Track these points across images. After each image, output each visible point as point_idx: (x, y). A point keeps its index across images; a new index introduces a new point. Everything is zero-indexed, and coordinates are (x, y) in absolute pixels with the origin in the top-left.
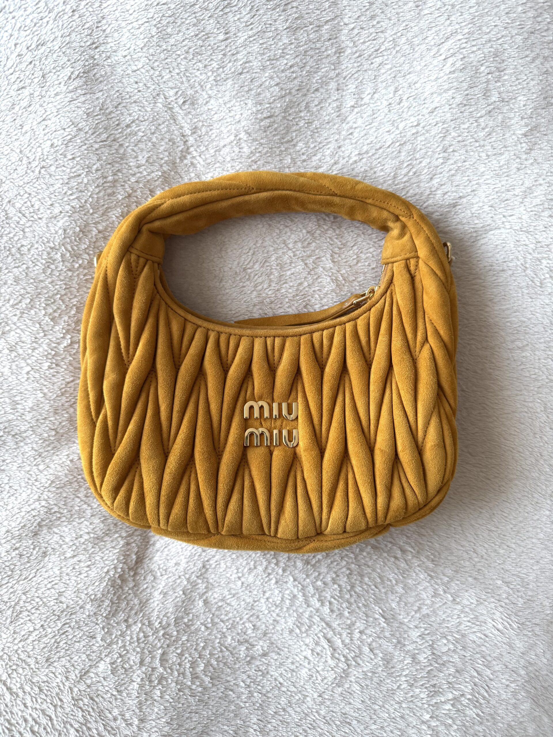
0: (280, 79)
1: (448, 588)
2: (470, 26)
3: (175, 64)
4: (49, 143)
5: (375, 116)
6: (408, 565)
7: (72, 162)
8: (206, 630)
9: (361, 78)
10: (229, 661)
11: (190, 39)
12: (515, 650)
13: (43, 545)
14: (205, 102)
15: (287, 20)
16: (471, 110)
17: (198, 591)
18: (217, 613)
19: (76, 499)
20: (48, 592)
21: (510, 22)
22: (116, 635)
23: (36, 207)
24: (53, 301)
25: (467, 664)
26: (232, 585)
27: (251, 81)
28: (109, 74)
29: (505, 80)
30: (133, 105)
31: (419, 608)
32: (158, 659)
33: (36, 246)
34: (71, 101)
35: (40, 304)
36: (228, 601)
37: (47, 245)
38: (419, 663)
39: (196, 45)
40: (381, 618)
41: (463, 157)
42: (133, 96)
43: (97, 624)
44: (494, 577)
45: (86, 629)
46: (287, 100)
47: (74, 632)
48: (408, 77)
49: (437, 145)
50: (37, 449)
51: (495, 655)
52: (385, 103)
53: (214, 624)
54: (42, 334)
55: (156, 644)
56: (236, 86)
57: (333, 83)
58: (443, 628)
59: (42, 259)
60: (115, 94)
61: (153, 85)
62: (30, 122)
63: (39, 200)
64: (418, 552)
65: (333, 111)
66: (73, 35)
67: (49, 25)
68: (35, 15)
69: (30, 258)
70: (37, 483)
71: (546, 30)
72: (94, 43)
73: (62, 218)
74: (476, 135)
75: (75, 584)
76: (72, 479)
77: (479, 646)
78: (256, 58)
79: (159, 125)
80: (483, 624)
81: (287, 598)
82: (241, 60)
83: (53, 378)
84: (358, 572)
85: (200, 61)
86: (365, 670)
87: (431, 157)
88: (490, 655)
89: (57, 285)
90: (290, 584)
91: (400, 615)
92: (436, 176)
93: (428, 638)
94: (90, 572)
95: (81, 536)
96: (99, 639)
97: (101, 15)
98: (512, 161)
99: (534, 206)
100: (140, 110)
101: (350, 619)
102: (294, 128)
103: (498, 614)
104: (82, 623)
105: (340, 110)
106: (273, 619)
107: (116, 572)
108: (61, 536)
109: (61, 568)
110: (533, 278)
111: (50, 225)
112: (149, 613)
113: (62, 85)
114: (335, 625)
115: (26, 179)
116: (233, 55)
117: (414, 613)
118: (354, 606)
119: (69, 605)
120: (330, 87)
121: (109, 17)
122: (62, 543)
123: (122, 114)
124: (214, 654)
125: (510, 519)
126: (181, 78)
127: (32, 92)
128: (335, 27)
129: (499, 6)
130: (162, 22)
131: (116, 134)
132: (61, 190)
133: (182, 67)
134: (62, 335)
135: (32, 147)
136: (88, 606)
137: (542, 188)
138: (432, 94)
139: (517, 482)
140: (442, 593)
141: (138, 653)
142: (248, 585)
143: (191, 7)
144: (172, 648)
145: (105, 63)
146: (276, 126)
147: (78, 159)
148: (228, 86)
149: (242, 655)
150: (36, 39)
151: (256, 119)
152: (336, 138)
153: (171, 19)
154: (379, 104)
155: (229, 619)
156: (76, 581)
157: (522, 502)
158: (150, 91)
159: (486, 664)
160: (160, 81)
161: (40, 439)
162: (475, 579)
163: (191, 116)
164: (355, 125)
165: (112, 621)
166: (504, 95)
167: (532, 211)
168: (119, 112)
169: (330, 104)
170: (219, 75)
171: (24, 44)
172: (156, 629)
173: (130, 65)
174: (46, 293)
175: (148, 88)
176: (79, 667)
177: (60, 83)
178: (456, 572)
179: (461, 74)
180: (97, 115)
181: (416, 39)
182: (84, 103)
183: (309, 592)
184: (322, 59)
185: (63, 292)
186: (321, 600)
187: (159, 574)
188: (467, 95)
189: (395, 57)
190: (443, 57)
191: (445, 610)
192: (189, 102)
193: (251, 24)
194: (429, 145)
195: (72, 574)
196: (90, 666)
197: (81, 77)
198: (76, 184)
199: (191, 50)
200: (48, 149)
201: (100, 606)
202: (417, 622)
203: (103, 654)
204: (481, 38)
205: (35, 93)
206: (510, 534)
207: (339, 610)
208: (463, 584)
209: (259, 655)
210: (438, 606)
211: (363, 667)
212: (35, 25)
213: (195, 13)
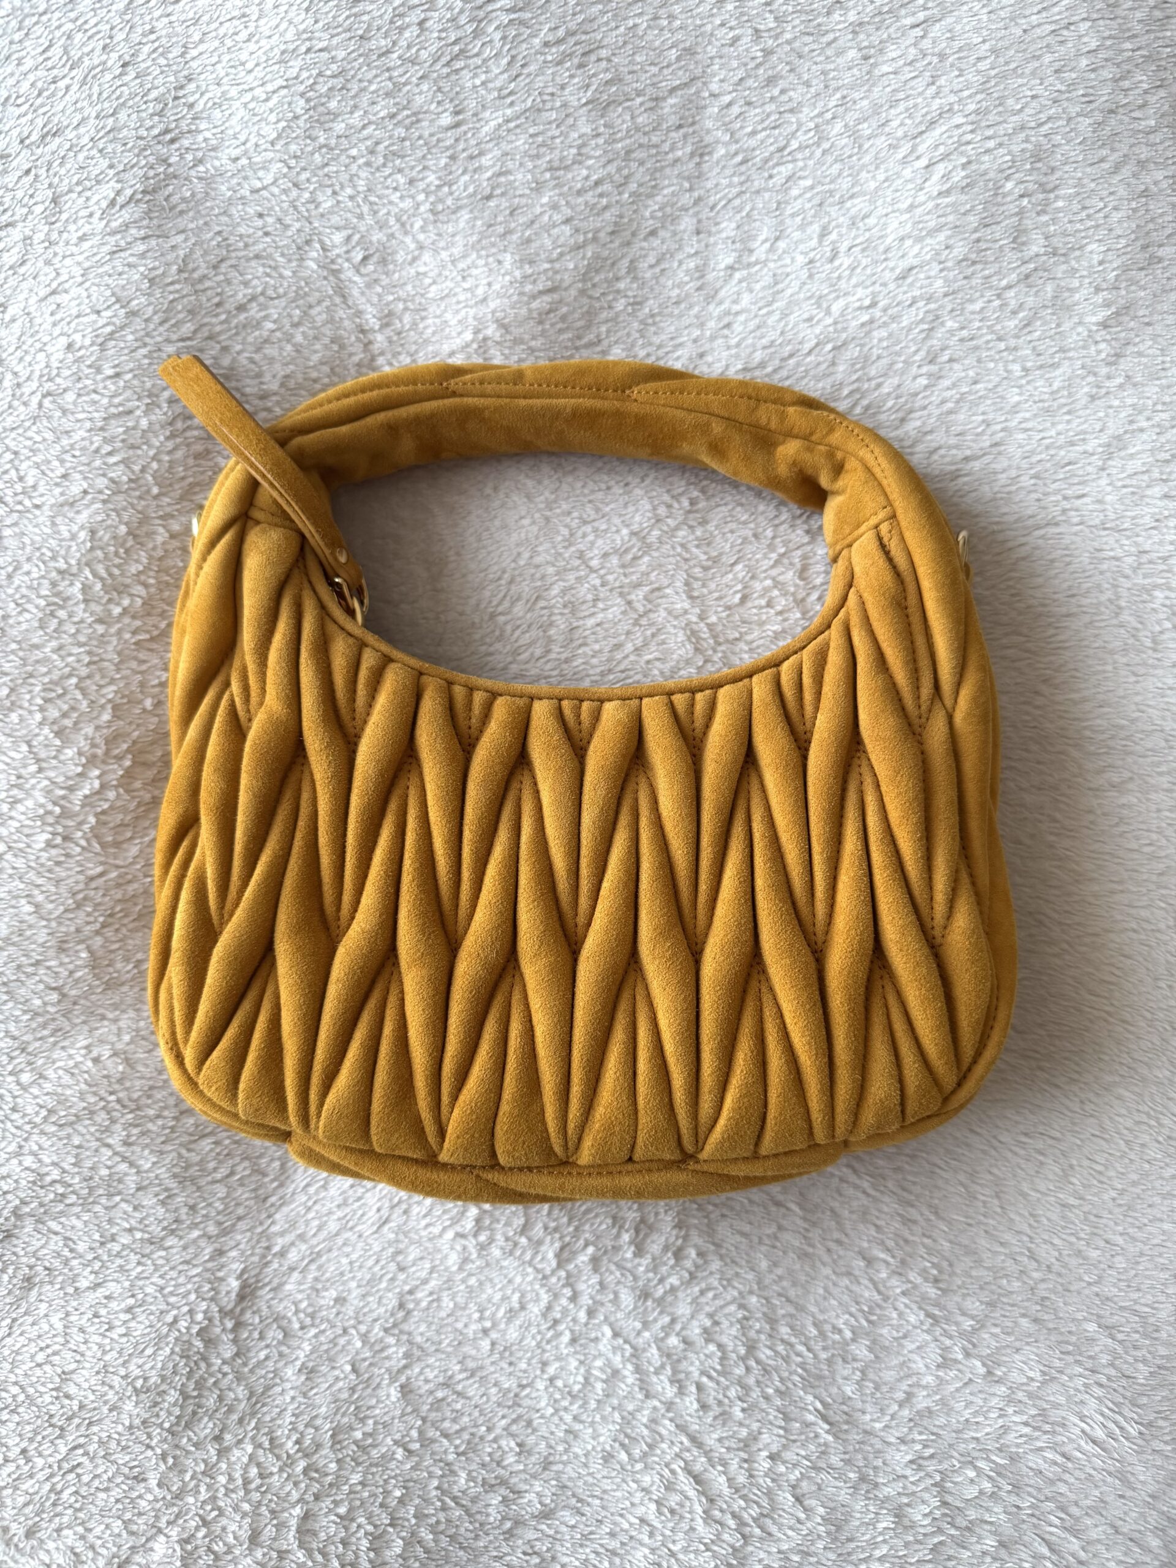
0: (572, 208)
1: (974, 1345)
2: (979, 97)
3: (343, 177)
4: (63, 341)
5: (780, 286)
6: (879, 1292)
7: (114, 383)
8: (407, 1458)
9: (748, 208)
10: (462, 1530)
11: (379, 124)
12: (1134, 1489)
13: (24, 1260)
14: (410, 257)
15: (588, 86)
16: (987, 272)
17: (387, 1364)
18: (433, 1415)
19: (104, 1150)
20: (38, 1372)
21: (1063, 88)
22: (195, 1472)
23: (30, 481)
24: (60, 691)
25: (1024, 1526)
26: (467, 1349)
27: (511, 214)
28: (199, 196)
29: (1058, 210)
30: (253, 263)
31: (909, 1396)
32: (294, 1528)
33: (26, 567)
34: (114, 252)
35: (32, 698)
36: (459, 1388)
37: (52, 564)
38: (913, 1526)
39: (391, 137)
40: (820, 1422)
41: (971, 373)
42: (254, 244)
43: (148, 1447)
44: (1079, 1316)
45: (122, 1458)
46: (589, 254)
47: (96, 1467)
48: (848, 204)
49: (913, 349)
50: (16, 1033)
51: (1088, 1502)
52: (801, 259)
53: (425, 1441)
54: (33, 768)
55: (288, 1494)
56: (479, 223)
57: (687, 219)
58: (965, 1441)
59: (39, 597)
60: (212, 239)
61: (298, 220)
62: (21, 297)
63: (37, 465)
64: (903, 1262)
65: (687, 279)
66: (122, 116)
67: (71, 92)
68: (40, 73)
69: (11, 596)
70: (15, 1116)
71: (1140, 107)
72: (167, 131)
73: (87, 506)
74: (998, 327)
75: (99, 1354)
76: (95, 1104)
77: (1052, 1482)
78: (521, 164)
79: (310, 307)
80: (1059, 1429)
81: (597, 1378)
82: (487, 169)
83: (57, 869)
84: (764, 1314)
85: (400, 171)
86: (785, 1547)
87: (902, 374)
88: (1076, 1504)
89: (70, 655)
90: (605, 1345)
91: (864, 1413)
92: (912, 415)
93: (931, 1466)
94: (133, 1324)
95: (113, 1239)
96: (153, 1483)
97: (186, 73)
98: (1078, 381)
99: (1130, 476)
100: (268, 275)
101: (748, 1426)
102: (604, 315)
103: (1093, 1403)
104: (113, 1445)
105: (702, 276)
106: (564, 1427)
107: (193, 1321)
108: (66, 1239)
109: (67, 1314)
110: (1137, 629)
111: (59, 520)
112: (273, 1420)
113: (95, 219)
114: (710, 1440)
115: (10, 419)
116: (471, 158)
117: (896, 1407)
118: (756, 1393)
119: (86, 1402)
120: (682, 228)
121: (203, 77)
122: (68, 1254)
123: (228, 282)
124: (427, 1516)
125: (1110, 1178)
126: (359, 206)
127: (28, 233)
128: (691, 102)
129: (1040, 56)
130: (317, 87)
131: (213, 325)
132: (87, 443)
133: (362, 183)
134: (79, 769)
135: (26, 352)
136: (129, 1406)
137: (1144, 436)
138: (902, 239)
139: (1122, 1091)
140: (960, 1357)
141: (245, 1515)
142: (506, 1349)
143: (380, 56)
144: (327, 1503)
145: (193, 173)
146: (564, 310)
147: (129, 376)
148: (462, 225)
149: (494, 1516)
150: (40, 122)
151: (521, 294)
152: (694, 336)
153: (338, 82)
154: (788, 261)
155: (462, 1429)
156: (100, 1346)
157: (1136, 1137)
158: (290, 233)
159: (1068, 1524)
160: (313, 213)
161: (25, 1012)
162: (1036, 1320)
163: (379, 290)
164: (736, 308)
165: (185, 1440)
166: (1057, 242)
167: (1124, 486)
168: (222, 278)
169: (680, 263)
170: (441, 201)
171: (15, 133)
172: (289, 1456)
173: (245, 178)
174: (45, 675)
175: (287, 227)
176: (104, 1551)
177: (91, 215)
178: (991, 1305)
179: (964, 198)
180: (172, 283)
181: (866, 125)
182: (143, 256)
183: (649, 1362)
184: (663, 168)
185: (84, 672)
186: (679, 1381)
187: (297, 1326)
188: (978, 241)
189: (820, 163)
190: (924, 162)
191: (970, 1398)
192: (375, 259)
193: (511, 93)
194: (898, 348)
195: (92, 1329)
196: (132, 1548)
197: (138, 201)
198: (121, 430)
199: (381, 147)
200: (60, 355)
201: (156, 1404)
202: (905, 1430)
203: (164, 1520)
204: (1005, 121)
205: (35, 237)
206: (1110, 1213)
207: (720, 1403)
208: (1008, 1334)
209: (534, 1517)
210: (952, 1388)
211: (779, 1540)
212: (39, 95)
213: (388, 70)
